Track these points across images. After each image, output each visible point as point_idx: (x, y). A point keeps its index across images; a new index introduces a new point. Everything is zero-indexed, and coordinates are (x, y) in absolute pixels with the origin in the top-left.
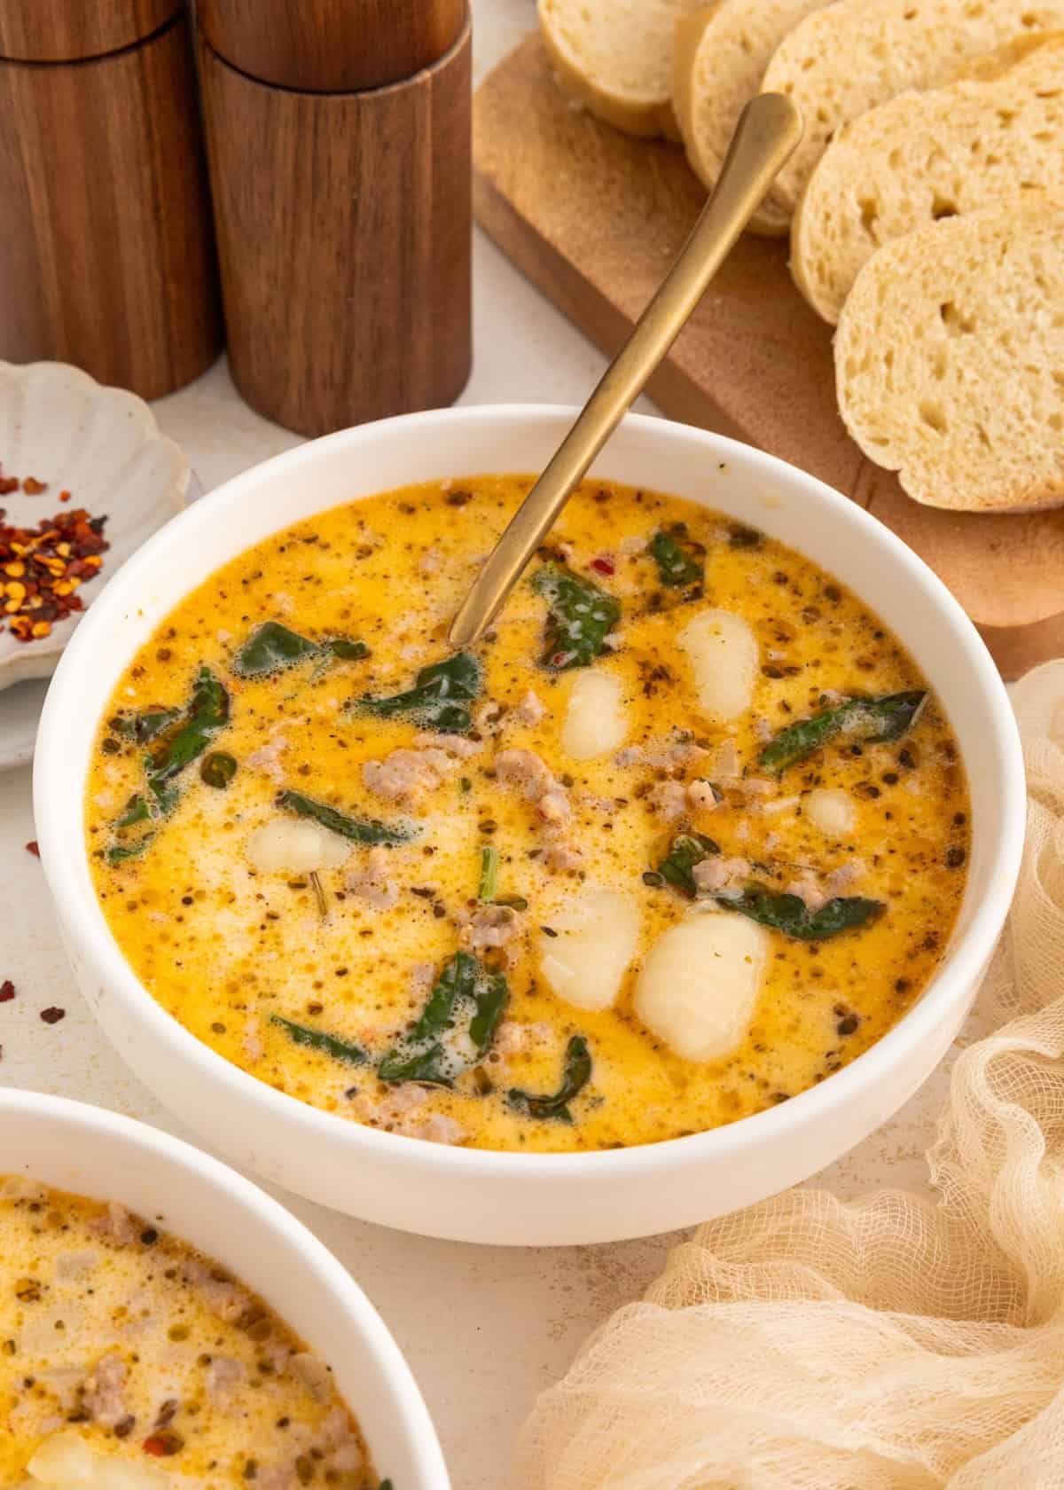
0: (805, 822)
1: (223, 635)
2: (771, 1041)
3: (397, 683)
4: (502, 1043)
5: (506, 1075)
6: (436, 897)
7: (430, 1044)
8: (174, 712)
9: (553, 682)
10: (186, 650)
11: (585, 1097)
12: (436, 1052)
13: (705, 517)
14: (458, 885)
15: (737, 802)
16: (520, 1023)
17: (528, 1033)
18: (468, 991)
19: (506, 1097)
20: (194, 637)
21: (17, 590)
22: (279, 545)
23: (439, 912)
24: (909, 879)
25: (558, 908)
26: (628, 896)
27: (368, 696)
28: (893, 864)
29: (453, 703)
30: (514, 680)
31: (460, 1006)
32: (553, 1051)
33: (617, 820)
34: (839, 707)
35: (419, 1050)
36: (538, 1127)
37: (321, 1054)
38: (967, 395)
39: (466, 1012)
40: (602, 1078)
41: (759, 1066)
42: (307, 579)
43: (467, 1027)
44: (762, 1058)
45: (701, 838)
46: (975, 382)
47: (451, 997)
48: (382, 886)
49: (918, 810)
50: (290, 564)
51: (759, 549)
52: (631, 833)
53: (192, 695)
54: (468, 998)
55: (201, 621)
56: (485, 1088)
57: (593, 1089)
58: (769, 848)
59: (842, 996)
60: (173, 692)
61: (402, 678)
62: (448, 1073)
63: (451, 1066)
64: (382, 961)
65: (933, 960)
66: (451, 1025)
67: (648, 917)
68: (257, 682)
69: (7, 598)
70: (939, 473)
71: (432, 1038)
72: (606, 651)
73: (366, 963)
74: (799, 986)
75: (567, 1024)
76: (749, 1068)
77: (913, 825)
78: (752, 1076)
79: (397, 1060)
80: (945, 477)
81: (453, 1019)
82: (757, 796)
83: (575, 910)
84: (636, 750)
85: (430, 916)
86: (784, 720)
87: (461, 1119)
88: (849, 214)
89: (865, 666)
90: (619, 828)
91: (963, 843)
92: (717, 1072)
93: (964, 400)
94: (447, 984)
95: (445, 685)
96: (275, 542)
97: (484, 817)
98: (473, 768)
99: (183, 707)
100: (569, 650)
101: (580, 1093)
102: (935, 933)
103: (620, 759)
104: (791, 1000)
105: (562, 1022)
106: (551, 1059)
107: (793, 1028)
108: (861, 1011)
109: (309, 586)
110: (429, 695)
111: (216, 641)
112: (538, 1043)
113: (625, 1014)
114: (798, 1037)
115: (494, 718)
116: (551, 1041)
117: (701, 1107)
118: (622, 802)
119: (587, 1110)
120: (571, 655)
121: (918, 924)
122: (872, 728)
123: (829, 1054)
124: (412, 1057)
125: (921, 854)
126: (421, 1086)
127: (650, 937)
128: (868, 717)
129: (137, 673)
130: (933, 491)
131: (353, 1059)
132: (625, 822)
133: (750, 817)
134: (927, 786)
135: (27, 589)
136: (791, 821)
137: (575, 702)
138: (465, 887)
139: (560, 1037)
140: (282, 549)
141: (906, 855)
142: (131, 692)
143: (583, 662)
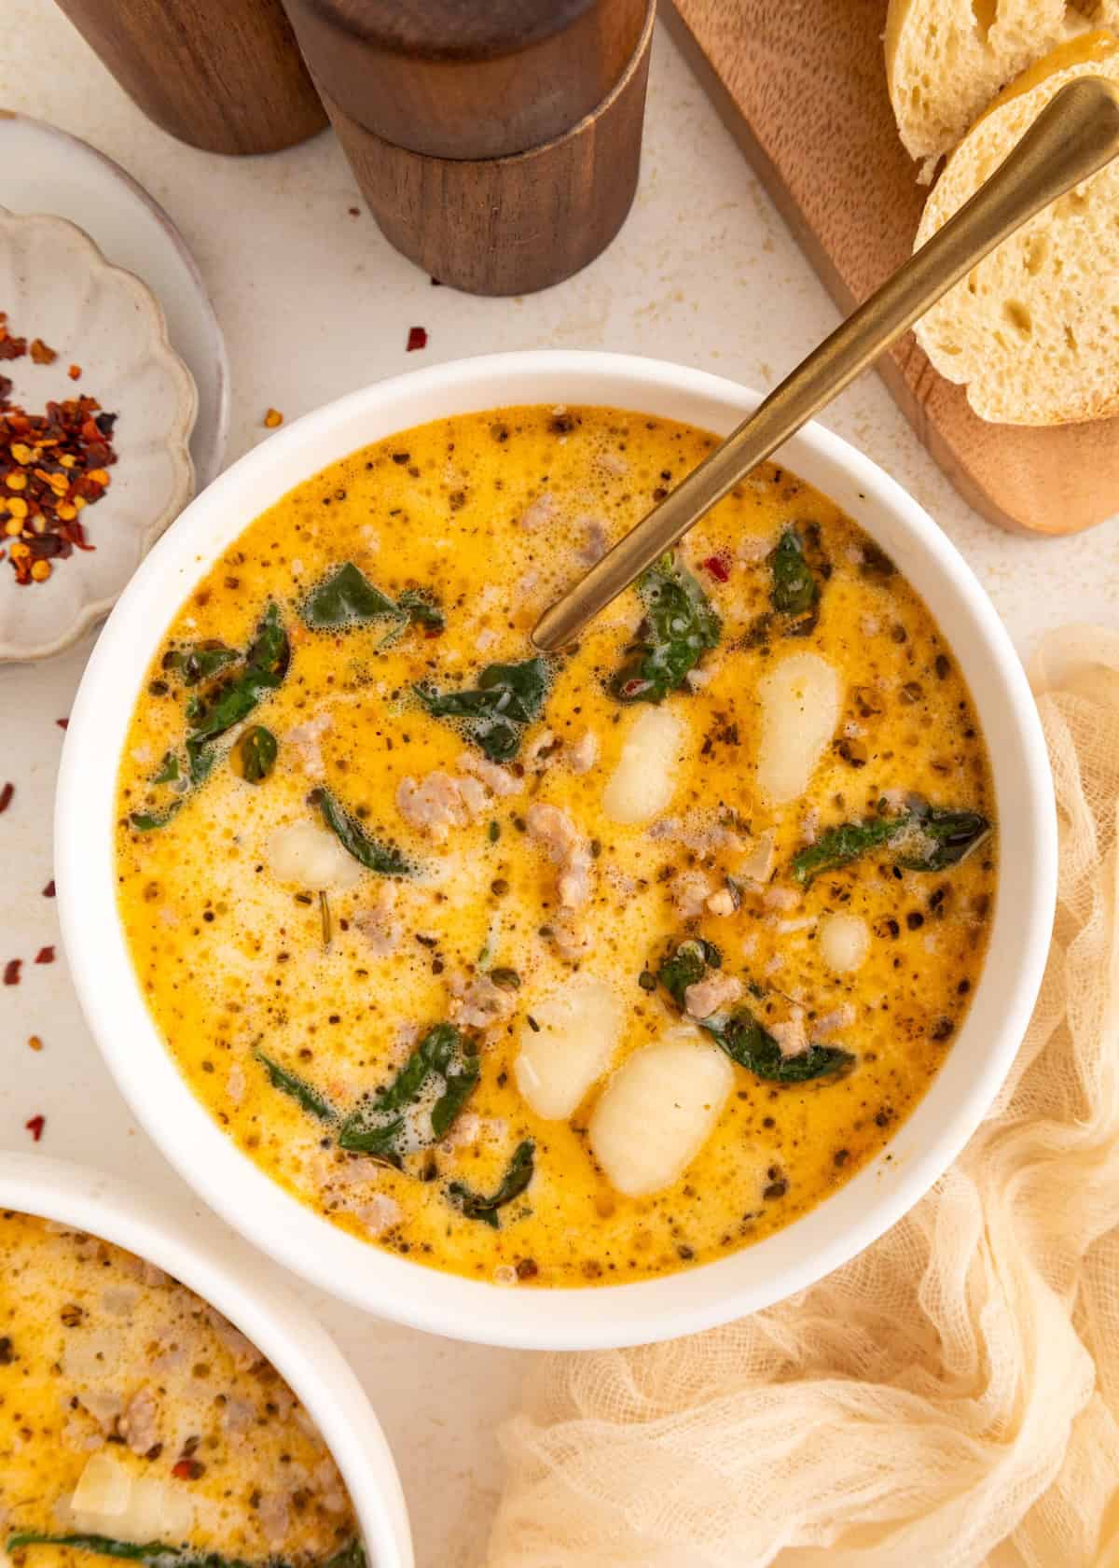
0: (814, 949)
1: (297, 567)
2: (703, 1189)
3: (460, 677)
4: (457, 1135)
5: (452, 1167)
6: (437, 949)
7: (393, 1117)
8: (234, 655)
9: (616, 719)
10: (255, 578)
11: (517, 1206)
12: (395, 1128)
13: (841, 521)
14: (460, 945)
15: (754, 909)
16: (481, 1117)
17: (484, 1128)
18: (441, 1067)
19: (446, 1189)
20: (265, 564)
21: (18, 507)
22: (368, 460)
23: (438, 968)
24: (890, 1047)
25: (549, 996)
26: (619, 996)
27: (425, 684)
28: (882, 1022)
29: (509, 723)
30: (577, 710)
31: (430, 1082)
32: (502, 1149)
33: (632, 904)
34: (894, 820)
35: (382, 1121)
36: (466, 1225)
37: (293, 1104)
38: (1062, 292)
39: (435, 1090)
40: (539, 1188)
41: (681, 1212)
42: (393, 513)
43: (431, 1107)
44: (689, 1203)
45: (707, 947)
46: (1074, 278)
47: (423, 1071)
48: (386, 930)
49: (925, 971)
50: (376, 487)
51: (887, 586)
52: (640, 924)
53: (254, 638)
54: (440, 1077)
55: (275, 546)
56: (431, 1173)
57: (526, 1200)
58: (769, 971)
59: (781, 1158)
60: (236, 630)
61: (467, 670)
62: (402, 1149)
63: (406, 1142)
64: (372, 1008)
65: (880, 1141)
66: (417, 1100)
67: (631, 1025)
68: (321, 640)
69: (7, 516)
70: (1012, 385)
71: (397, 1111)
72: (684, 687)
73: (357, 1009)
74: (748, 1134)
75: (522, 1126)
76: (671, 1210)
77: (915, 986)
78: (670, 1221)
79: (359, 1127)
80: (1018, 390)
81: (419, 1093)
82: (777, 910)
83: (565, 1003)
84: (675, 823)
85: (427, 970)
86: (832, 817)
87: (401, 1203)
88: (960, 25)
89: (941, 768)
90: (630, 914)
91: (957, 1017)
92: (642, 1209)
93: (1056, 296)
94: (424, 1056)
95: (506, 697)
96: (365, 453)
97: (501, 875)
98: (506, 811)
99: (243, 650)
100: (647, 678)
101: (513, 1202)
102: (890, 1111)
103: (657, 829)
104: (735, 1149)
105: (519, 1121)
106: (498, 1160)
107: (726, 1181)
108: (791, 1176)
109: (396, 521)
110: (485, 704)
111: (289, 572)
112: (490, 1141)
113: (580, 1128)
114: (725, 1190)
115: (544, 753)
116: (504, 1140)
117: (614, 1240)
118: (643, 884)
119: (514, 1220)
120: (646, 686)
121: (876, 1096)
122: (919, 850)
123: (747, 1217)
124: (374, 1127)
125: (911, 1020)
126: (374, 1163)
127: (627, 1049)
128: (920, 835)
129: (202, 599)
130: (1002, 406)
131: (321, 1116)
132: (639, 909)
133: (763, 931)
134: (944, 946)
135: (30, 508)
136: (802, 944)
137: (630, 752)
138: (466, 949)
139: (512, 1138)
140: (370, 466)
141: (896, 1017)
142: (191, 623)
143: (655, 698)
